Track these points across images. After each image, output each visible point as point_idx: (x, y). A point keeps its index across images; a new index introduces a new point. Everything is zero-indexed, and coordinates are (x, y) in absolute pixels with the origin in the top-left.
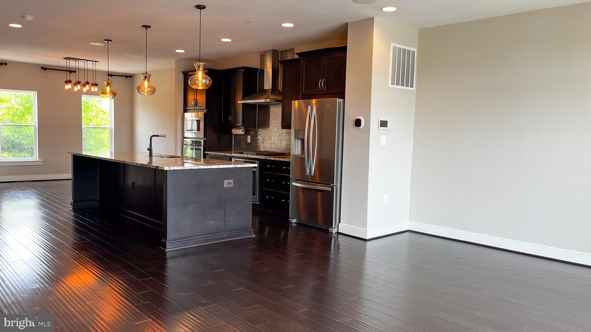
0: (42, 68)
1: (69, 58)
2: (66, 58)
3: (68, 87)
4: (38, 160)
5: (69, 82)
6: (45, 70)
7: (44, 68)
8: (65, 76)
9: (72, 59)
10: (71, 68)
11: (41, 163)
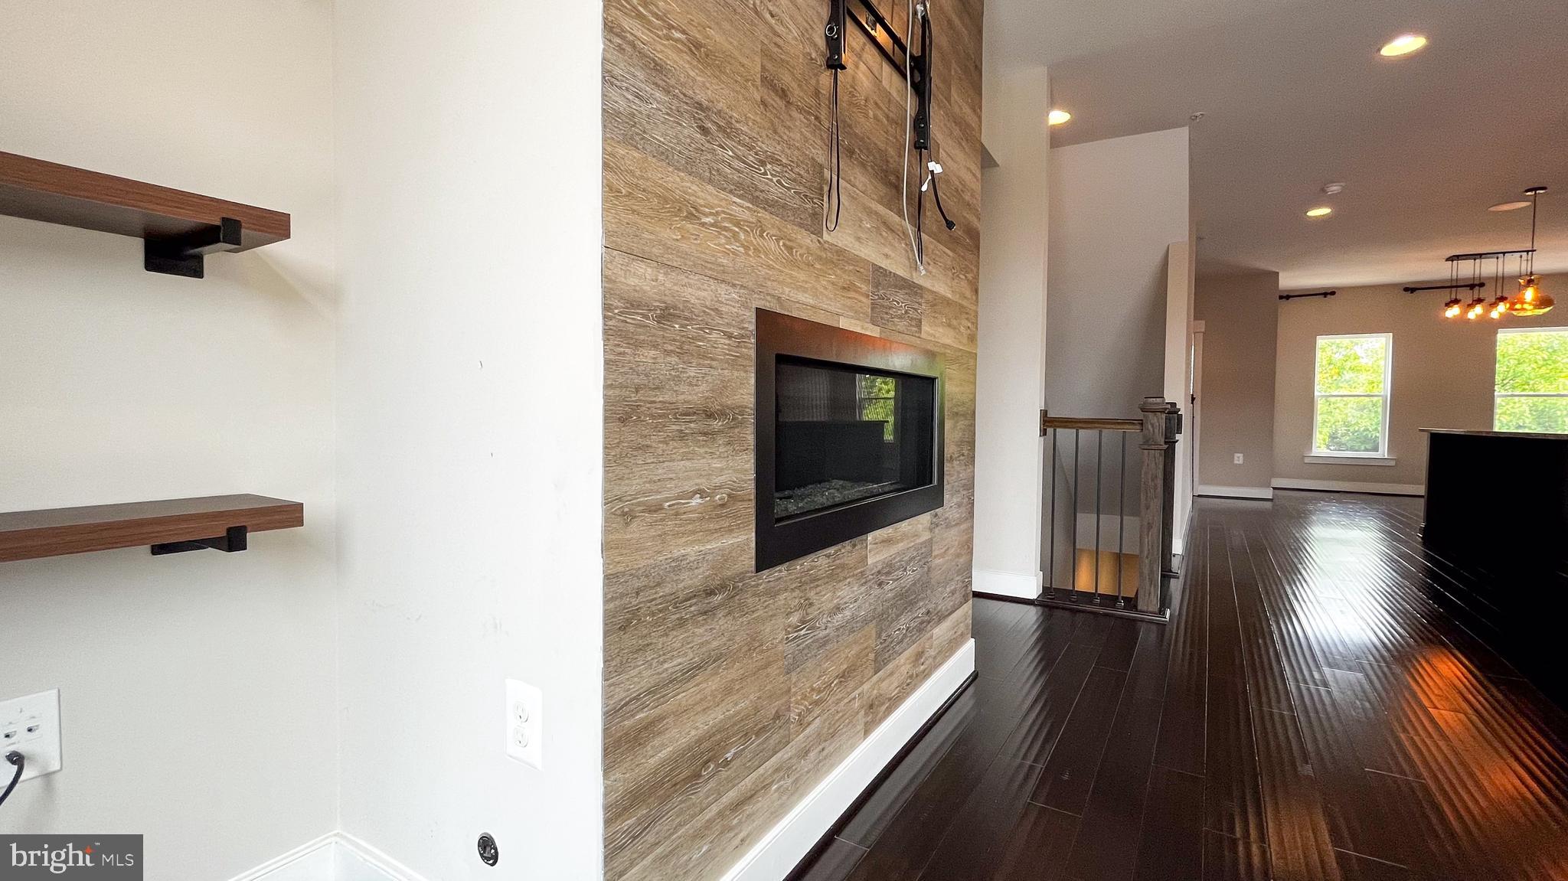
0: (1406, 289)
1: (1457, 258)
2: (1451, 259)
3: (1453, 312)
4: (1386, 457)
5: (1456, 301)
6: (1412, 293)
7: (1410, 289)
8: (1446, 296)
9: (1464, 257)
10: (1460, 279)
11: (1393, 463)
